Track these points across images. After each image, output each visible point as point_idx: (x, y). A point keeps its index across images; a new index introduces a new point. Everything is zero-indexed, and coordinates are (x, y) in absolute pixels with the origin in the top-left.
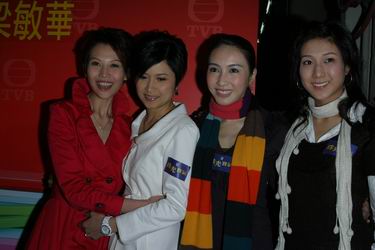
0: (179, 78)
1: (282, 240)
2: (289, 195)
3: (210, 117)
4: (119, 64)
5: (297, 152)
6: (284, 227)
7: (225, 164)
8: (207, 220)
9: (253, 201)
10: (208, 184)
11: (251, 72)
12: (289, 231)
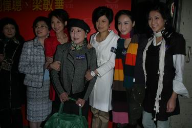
0: (110, 22)
8: (121, 72)
10: (121, 60)
11: (133, 23)
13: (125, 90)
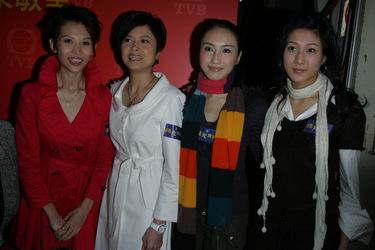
1: (266, 202)
2: (273, 166)
3: (197, 93)
4: (89, 41)
5: (280, 128)
6: (268, 191)
7: (210, 136)
12: (273, 195)
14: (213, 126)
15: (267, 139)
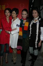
1: (30, 35)
3: (22, 19)
9: (27, 30)
13: (22, 39)
14: (24, 24)
15: (31, 26)
